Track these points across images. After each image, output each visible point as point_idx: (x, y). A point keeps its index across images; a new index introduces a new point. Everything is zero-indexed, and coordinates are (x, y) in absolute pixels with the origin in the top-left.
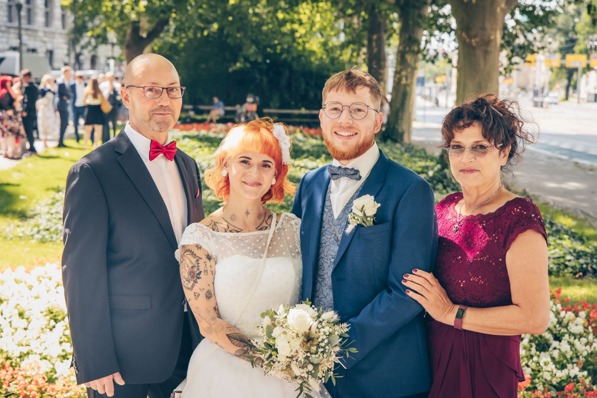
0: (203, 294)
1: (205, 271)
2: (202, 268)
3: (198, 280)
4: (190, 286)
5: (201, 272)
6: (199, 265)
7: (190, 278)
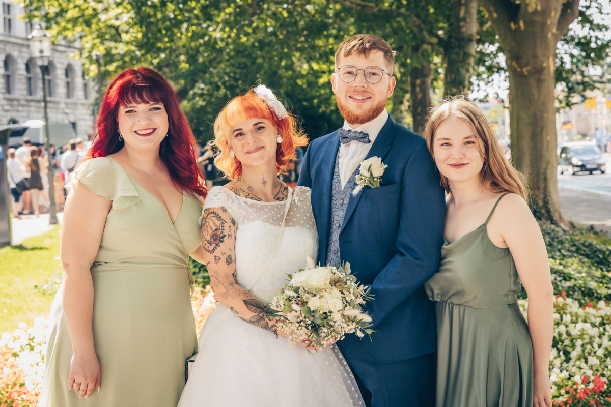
0: (223, 259)
1: (229, 235)
2: (226, 232)
3: (221, 244)
4: (211, 248)
5: (225, 235)
6: (224, 228)
7: (212, 241)
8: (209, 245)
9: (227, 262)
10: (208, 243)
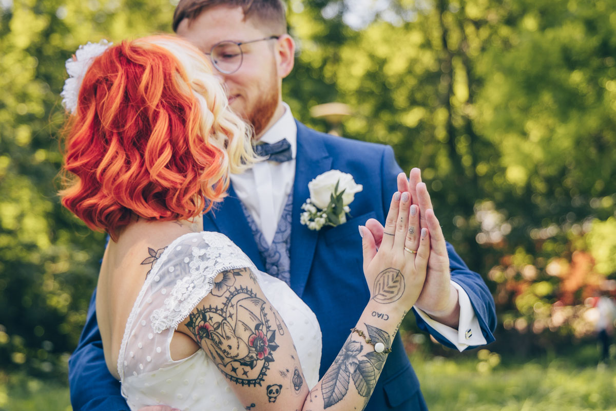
0: (287, 383)
1: (279, 328)
2: (273, 325)
3: (274, 354)
5: (275, 332)
6: (267, 317)
7: (254, 355)
8: (247, 369)
9: (295, 385)
10: (243, 363)
